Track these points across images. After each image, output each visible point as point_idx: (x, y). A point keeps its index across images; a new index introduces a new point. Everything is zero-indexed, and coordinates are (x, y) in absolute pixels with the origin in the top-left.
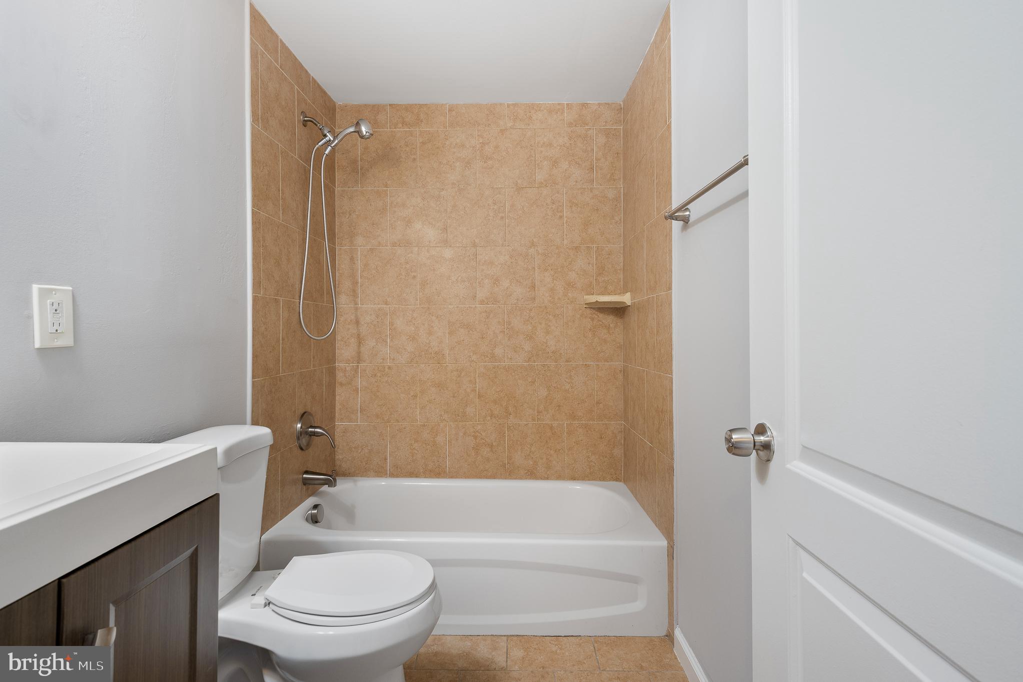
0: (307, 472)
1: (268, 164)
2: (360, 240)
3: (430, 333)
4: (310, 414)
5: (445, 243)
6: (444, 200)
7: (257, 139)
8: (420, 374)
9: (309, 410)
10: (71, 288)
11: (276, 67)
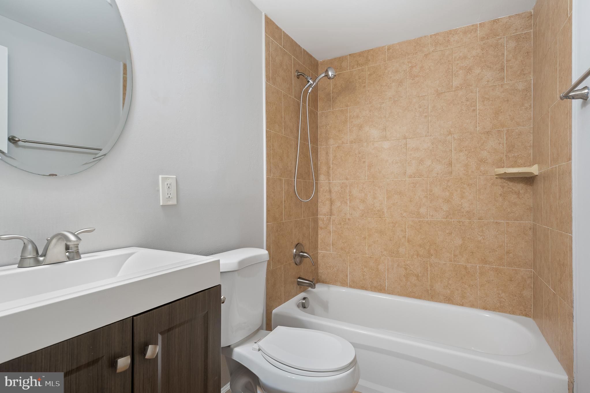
0: (300, 278)
1: (275, 103)
2: (331, 141)
3: (374, 198)
4: (301, 245)
5: (385, 138)
6: (383, 109)
7: (269, 90)
8: (368, 224)
9: (301, 242)
10: (175, 177)
11: (280, 48)
